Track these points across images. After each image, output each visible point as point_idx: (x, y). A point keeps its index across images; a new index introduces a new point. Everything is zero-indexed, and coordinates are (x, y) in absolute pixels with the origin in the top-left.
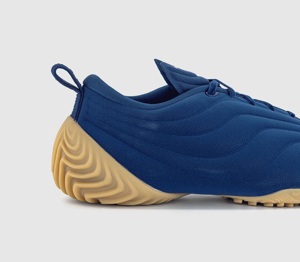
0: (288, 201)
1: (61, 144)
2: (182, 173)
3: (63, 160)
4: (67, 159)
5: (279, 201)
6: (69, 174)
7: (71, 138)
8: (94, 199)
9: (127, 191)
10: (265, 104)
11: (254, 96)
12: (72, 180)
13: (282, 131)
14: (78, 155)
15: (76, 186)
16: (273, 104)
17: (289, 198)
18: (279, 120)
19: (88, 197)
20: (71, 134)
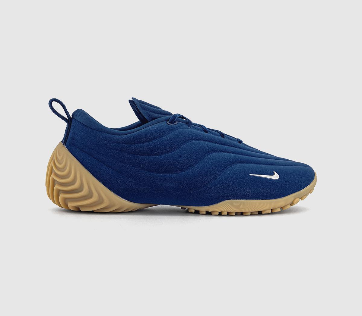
0: (230, 210)
1: (52, 163)
2: (144, 186)
3: (53, 176)
4: (56, 175)
5: (222, 210)
6: (57, 187)
7: (59, 158)
8: (75, 207)
9: (100, 201)
10: (218, 132)
11: (208, 126)
12: (59, 192)
13: (228, 154)
14: (63, 171)
15: (62, 196)
16: (224, 132)
17: (230, 207)
18: (227, 146)
19: (71, 205)
20: (60, 155)
